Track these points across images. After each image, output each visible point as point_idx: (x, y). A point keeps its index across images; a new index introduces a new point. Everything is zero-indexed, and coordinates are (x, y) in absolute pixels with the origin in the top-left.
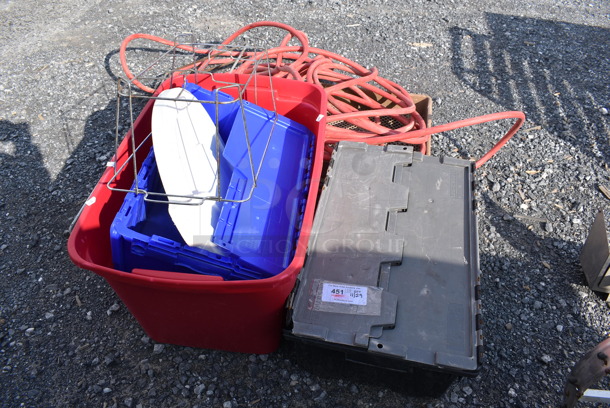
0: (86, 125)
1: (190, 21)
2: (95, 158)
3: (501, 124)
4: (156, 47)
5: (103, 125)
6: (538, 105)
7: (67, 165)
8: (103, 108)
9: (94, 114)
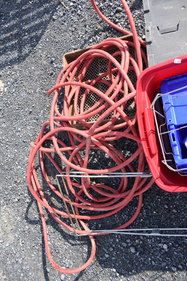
0: (135, 274)
1: (7, 245)
2: (166, 253)
3: (65, 22)
4: (40, 259)
5: (131, 262)
6: (42, 9)
7: (178, 269)
8: (114, 270)
9: (121, 274)
